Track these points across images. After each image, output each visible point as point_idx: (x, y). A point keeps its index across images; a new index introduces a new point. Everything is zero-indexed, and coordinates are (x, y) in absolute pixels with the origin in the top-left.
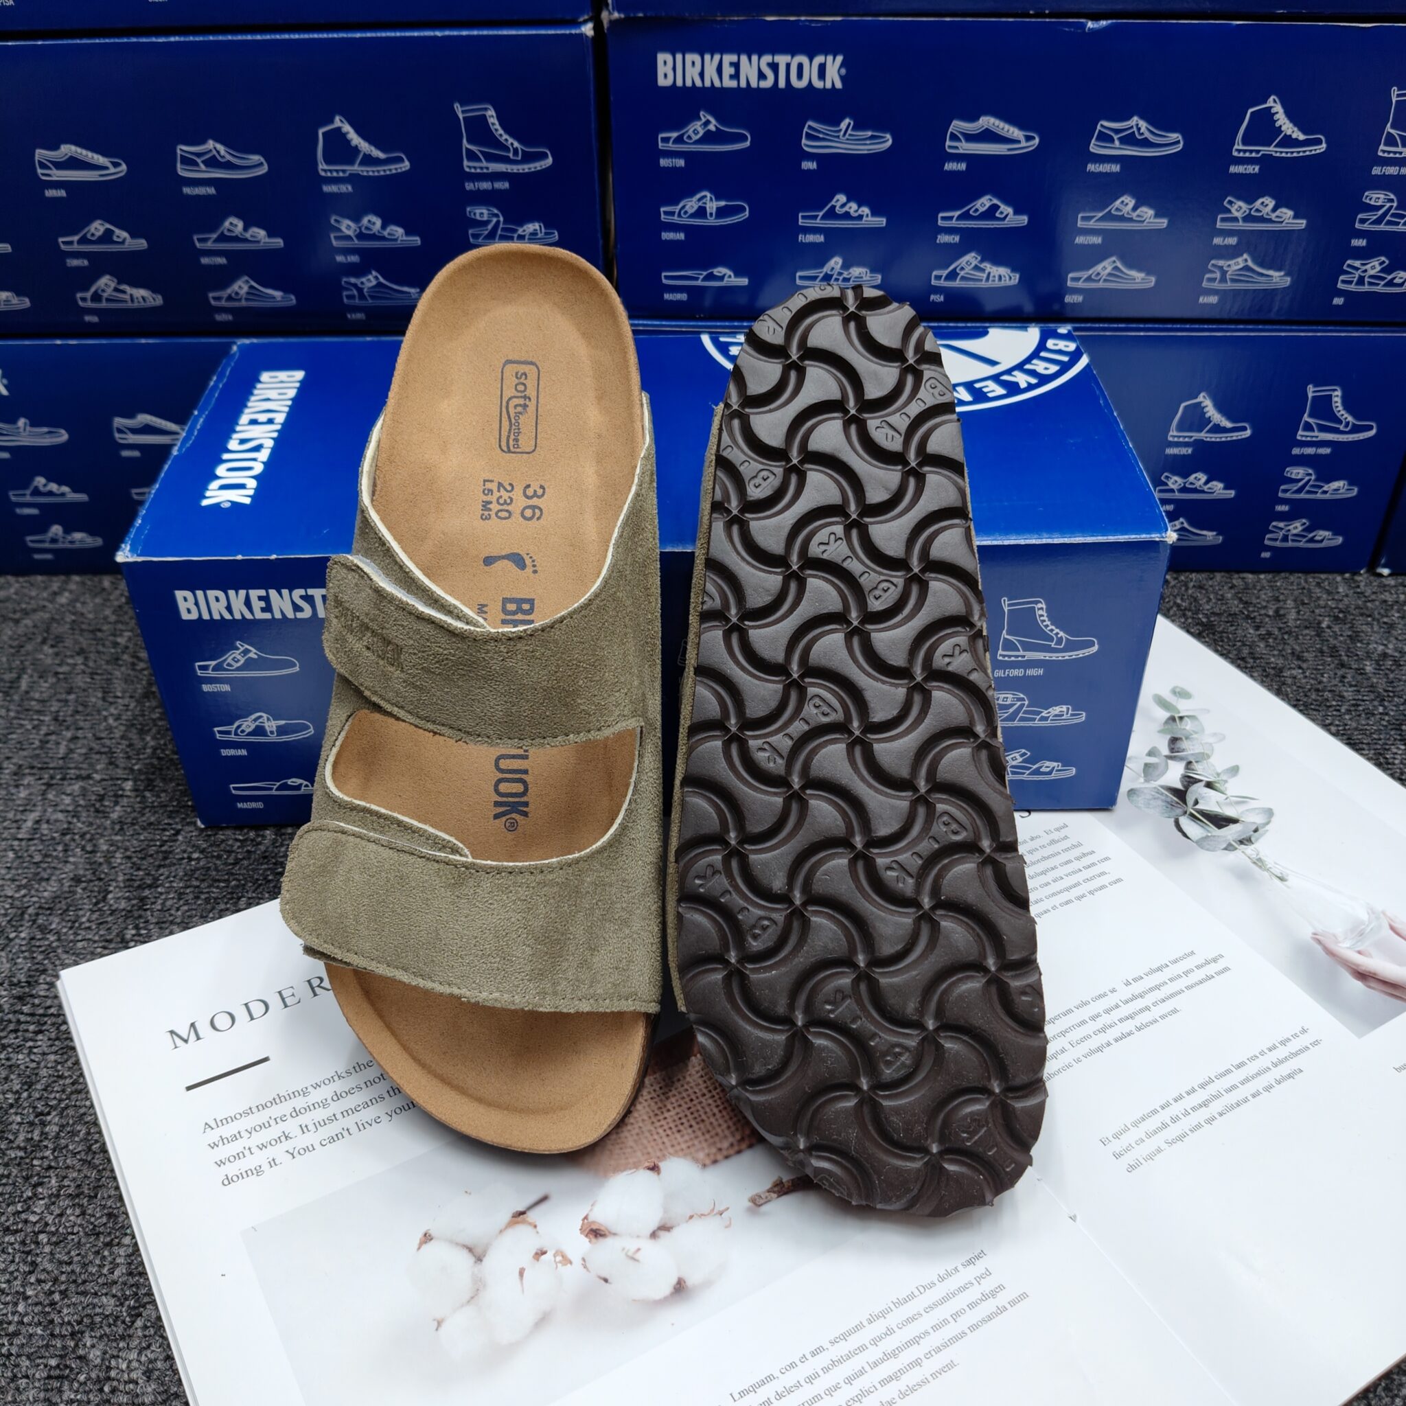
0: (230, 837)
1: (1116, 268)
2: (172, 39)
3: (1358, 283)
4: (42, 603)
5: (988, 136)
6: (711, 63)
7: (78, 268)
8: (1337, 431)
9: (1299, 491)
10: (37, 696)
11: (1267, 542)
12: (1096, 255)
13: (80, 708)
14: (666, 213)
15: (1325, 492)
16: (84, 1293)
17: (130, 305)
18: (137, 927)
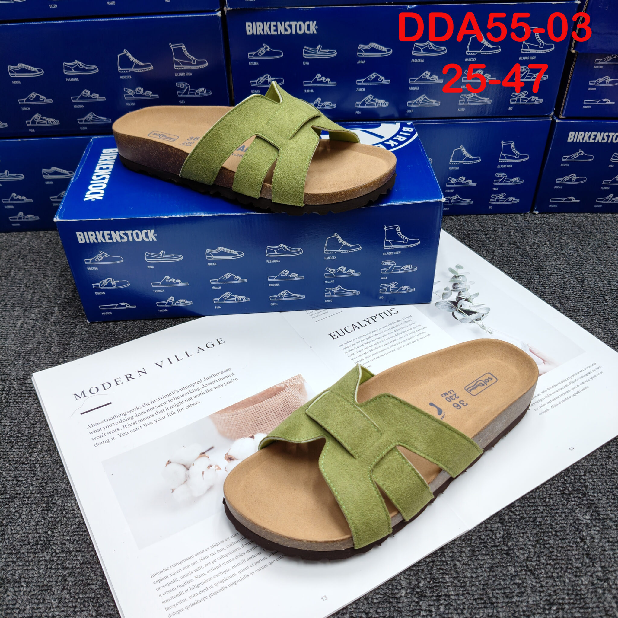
0: (96, 326)
1: (425, 99)
2: (60, 22)
3: (517, 101)
4: (16, 243)
5: (373, 50)
6: (266, 25)
7: (25, 111)
8: (514, 158)
9: (501, 182)
10: (18, 277)
11: (490, 202)
12: (418, 94)
13: (35, 282)
14: (252, 83)
15: (511, 182)
16: (54, 482)
17: (47, 125)
18: (63, 358)
